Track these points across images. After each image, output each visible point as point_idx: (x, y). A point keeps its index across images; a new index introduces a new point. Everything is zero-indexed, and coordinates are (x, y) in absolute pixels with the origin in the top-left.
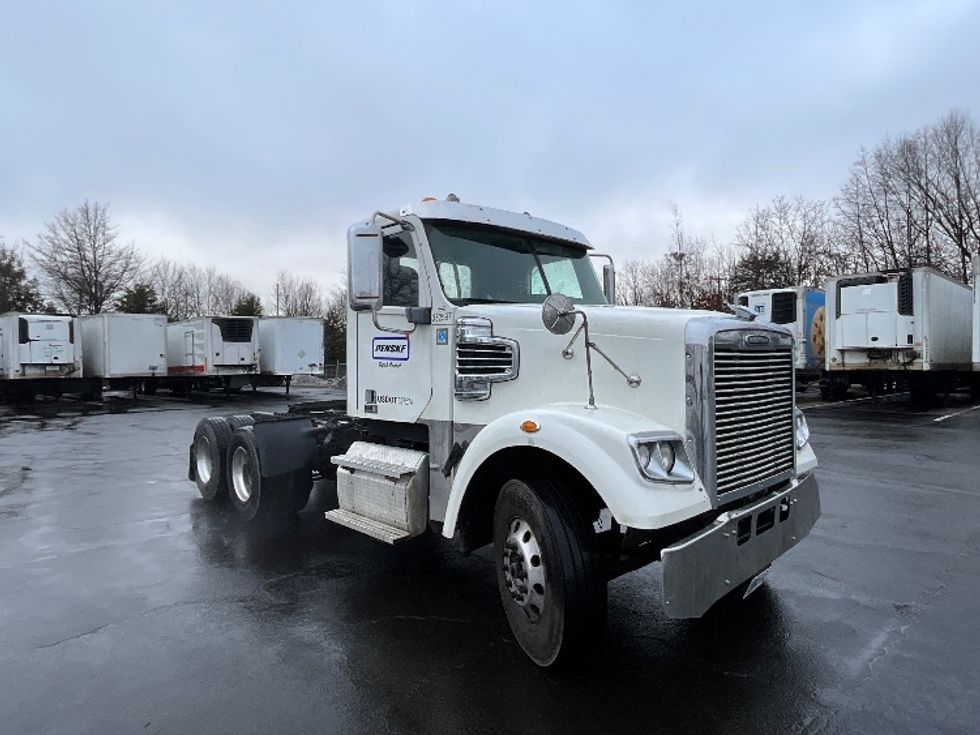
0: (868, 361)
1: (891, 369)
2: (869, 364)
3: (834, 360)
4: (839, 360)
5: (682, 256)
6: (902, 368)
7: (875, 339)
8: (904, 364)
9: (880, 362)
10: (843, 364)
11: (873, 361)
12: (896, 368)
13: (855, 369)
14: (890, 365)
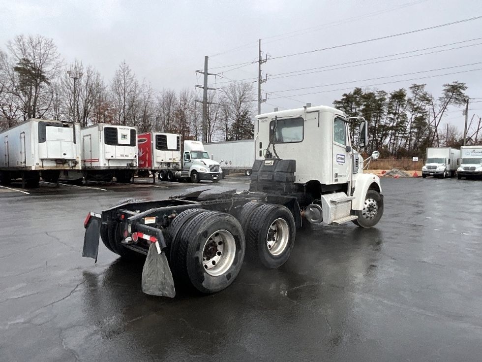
0: (55, 165)
1: (66, 169)
2: (57, 167)
3: (38, 164)
4: (41, 164)
6: (71, 169)
7: (65, 154)
8: (72, 167)
9: (61, 165)
10: (43, 167)
11: (58, 165)
12: (68, 168)
13: (49, 169)
14: (66, 167)
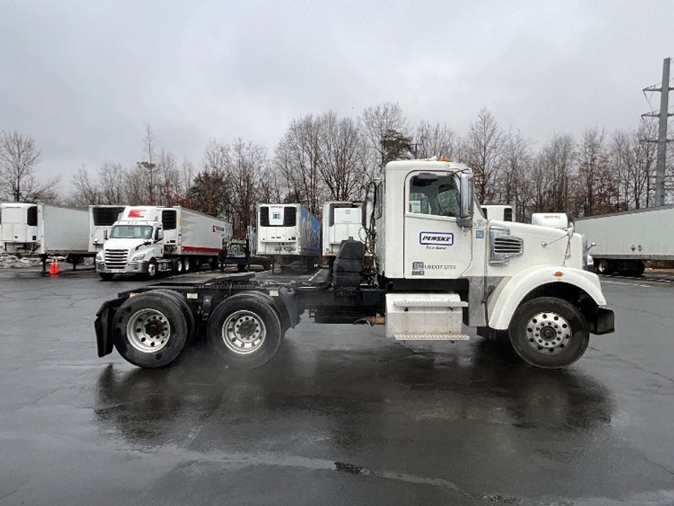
5: (152, 166)
